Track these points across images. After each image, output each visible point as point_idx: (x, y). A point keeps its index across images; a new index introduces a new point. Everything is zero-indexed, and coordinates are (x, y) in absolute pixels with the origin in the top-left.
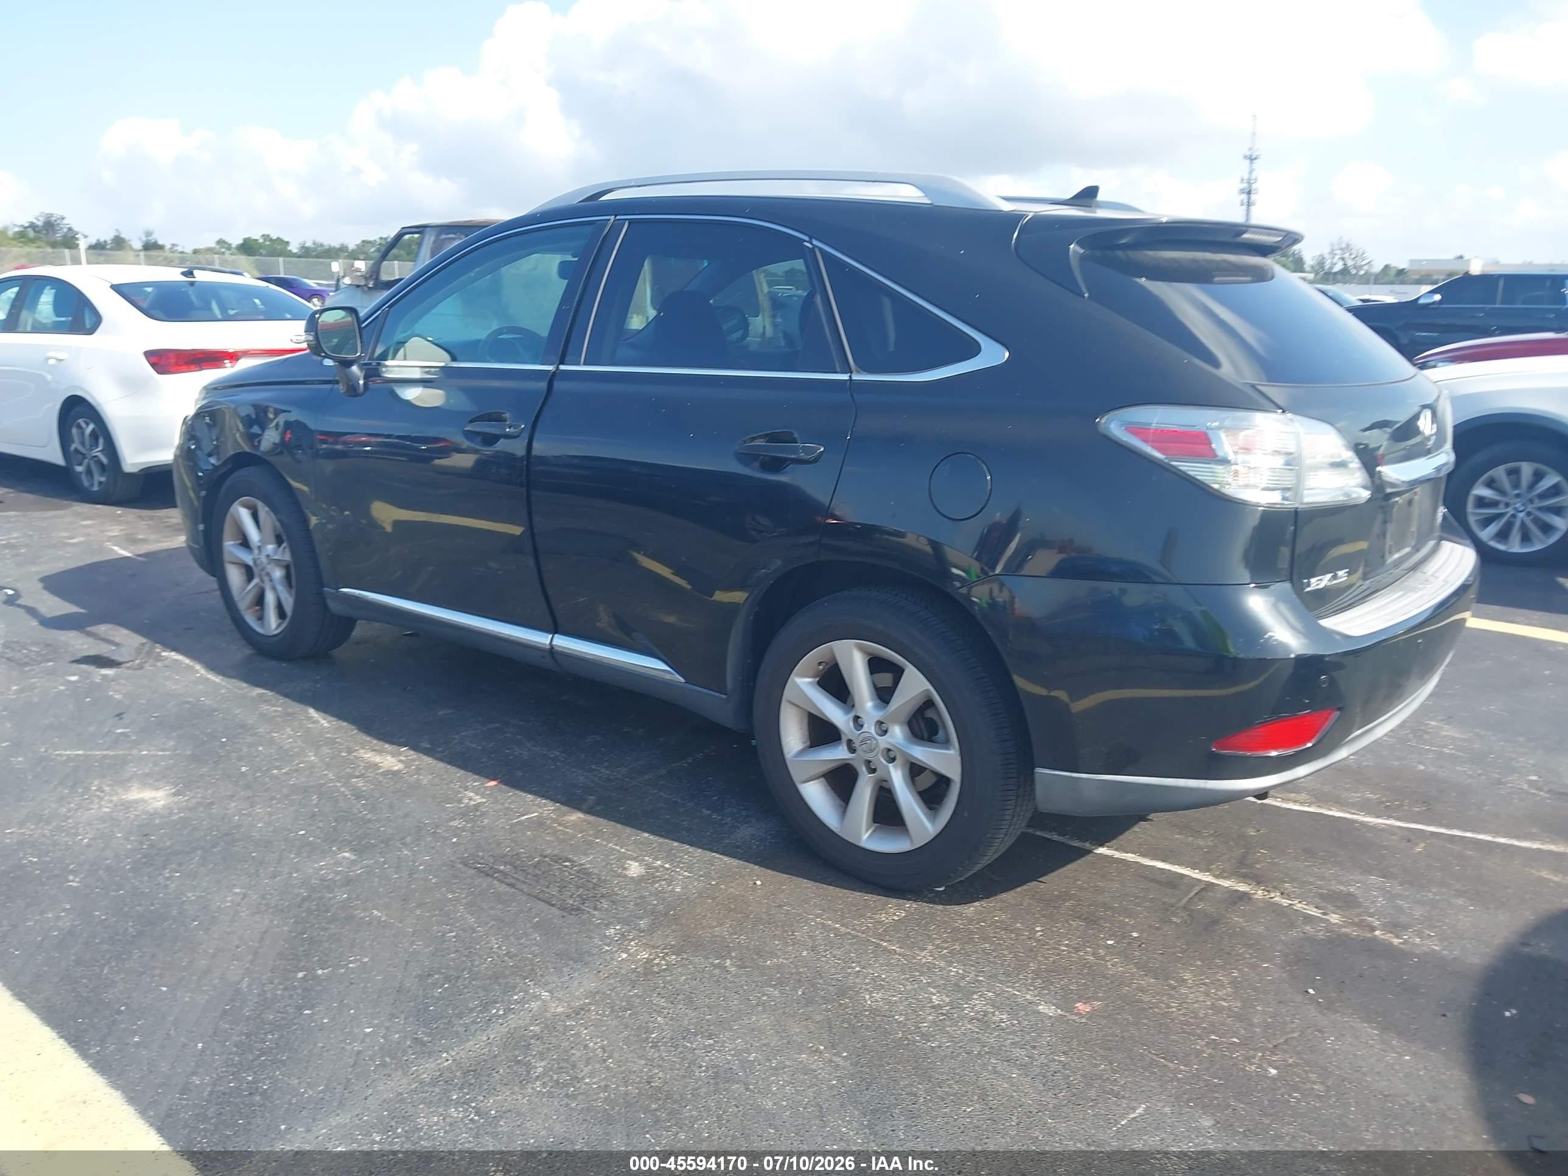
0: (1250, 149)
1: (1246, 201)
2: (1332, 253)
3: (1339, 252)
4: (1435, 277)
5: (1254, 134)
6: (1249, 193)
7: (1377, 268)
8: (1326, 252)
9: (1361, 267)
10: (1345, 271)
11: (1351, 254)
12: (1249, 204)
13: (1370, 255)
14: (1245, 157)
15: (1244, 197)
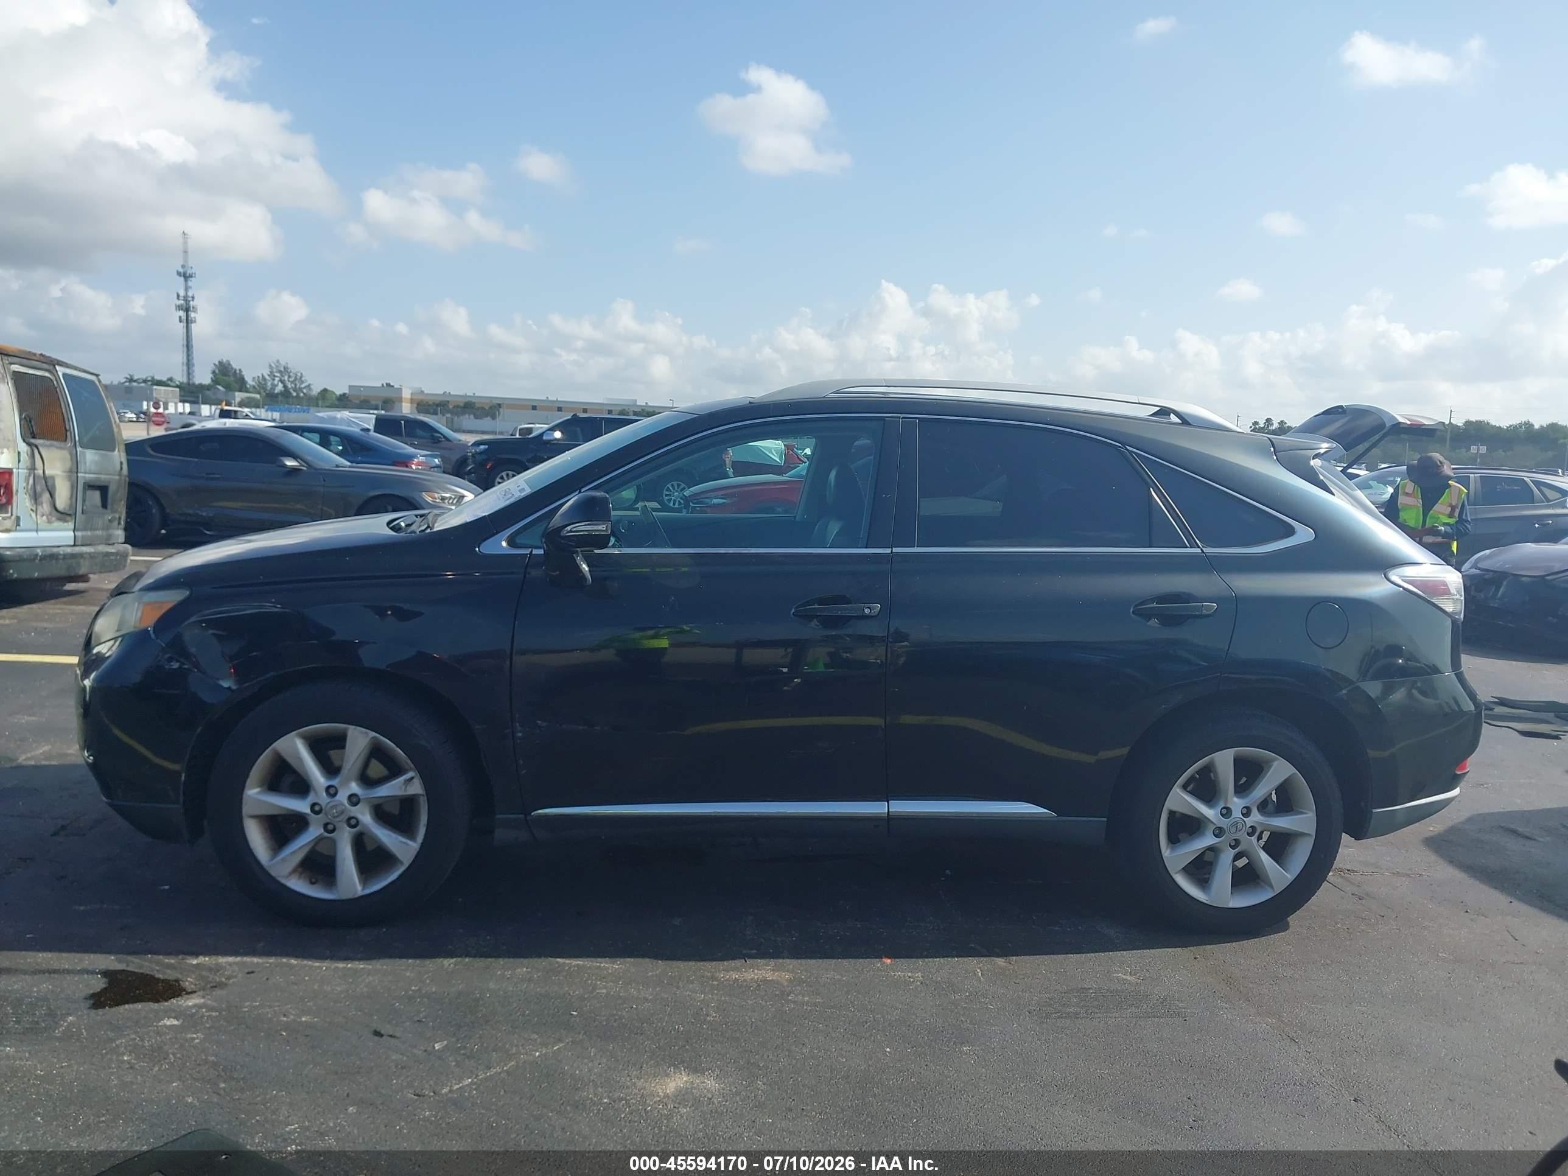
0: (183, 266)
1: (184, 318)
2: (272, 375)
3: (278, 375)
4: (373, 403)
5: (186, 252)
6: (187, 310)
7: (316, 390)
8: (266, 373)
9: (301, 389)
10: (286, 393)
11: (289, 377)
12: (188, 322)
13: (309, 379)
14: (179, 274)
15: (182, 313)
